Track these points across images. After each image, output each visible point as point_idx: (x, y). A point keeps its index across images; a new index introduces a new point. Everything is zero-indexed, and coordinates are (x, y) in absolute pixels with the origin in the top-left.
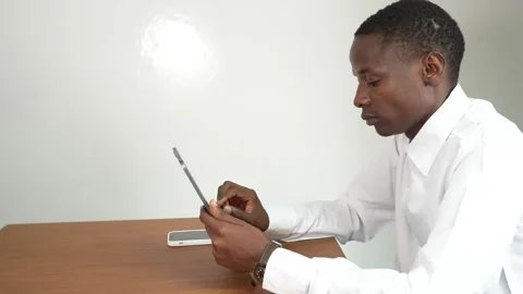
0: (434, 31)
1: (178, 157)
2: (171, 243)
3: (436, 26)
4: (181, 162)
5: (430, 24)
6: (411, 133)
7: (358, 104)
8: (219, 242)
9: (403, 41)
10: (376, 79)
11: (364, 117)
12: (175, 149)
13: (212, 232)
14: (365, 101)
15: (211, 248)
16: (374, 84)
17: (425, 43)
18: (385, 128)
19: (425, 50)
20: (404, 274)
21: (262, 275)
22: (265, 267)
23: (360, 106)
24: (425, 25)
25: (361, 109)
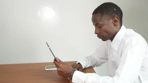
0: (115, 11)
1: (48, 45)
2: (46, 69)
3: (115, 9)
4: (48, 46)
5: (114, 9)
6: (112, 39)
7: (96, 33)
8: (59, 69)
9: (107, 14)
10: (100, 26)
11: (98, 37)
12: (47, 43)
13: (57, 66)
14: (98, 32)
15: (57, 71)
16: (100, 27)
17: (113, 14)
18: (104, 39)
19: (113, 16)
20: (112, 78)
21: (72, 78)
22: (72, 76)
23: (96, 34)
24: (112, 9)
25: (97, 35)
